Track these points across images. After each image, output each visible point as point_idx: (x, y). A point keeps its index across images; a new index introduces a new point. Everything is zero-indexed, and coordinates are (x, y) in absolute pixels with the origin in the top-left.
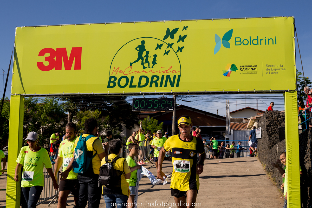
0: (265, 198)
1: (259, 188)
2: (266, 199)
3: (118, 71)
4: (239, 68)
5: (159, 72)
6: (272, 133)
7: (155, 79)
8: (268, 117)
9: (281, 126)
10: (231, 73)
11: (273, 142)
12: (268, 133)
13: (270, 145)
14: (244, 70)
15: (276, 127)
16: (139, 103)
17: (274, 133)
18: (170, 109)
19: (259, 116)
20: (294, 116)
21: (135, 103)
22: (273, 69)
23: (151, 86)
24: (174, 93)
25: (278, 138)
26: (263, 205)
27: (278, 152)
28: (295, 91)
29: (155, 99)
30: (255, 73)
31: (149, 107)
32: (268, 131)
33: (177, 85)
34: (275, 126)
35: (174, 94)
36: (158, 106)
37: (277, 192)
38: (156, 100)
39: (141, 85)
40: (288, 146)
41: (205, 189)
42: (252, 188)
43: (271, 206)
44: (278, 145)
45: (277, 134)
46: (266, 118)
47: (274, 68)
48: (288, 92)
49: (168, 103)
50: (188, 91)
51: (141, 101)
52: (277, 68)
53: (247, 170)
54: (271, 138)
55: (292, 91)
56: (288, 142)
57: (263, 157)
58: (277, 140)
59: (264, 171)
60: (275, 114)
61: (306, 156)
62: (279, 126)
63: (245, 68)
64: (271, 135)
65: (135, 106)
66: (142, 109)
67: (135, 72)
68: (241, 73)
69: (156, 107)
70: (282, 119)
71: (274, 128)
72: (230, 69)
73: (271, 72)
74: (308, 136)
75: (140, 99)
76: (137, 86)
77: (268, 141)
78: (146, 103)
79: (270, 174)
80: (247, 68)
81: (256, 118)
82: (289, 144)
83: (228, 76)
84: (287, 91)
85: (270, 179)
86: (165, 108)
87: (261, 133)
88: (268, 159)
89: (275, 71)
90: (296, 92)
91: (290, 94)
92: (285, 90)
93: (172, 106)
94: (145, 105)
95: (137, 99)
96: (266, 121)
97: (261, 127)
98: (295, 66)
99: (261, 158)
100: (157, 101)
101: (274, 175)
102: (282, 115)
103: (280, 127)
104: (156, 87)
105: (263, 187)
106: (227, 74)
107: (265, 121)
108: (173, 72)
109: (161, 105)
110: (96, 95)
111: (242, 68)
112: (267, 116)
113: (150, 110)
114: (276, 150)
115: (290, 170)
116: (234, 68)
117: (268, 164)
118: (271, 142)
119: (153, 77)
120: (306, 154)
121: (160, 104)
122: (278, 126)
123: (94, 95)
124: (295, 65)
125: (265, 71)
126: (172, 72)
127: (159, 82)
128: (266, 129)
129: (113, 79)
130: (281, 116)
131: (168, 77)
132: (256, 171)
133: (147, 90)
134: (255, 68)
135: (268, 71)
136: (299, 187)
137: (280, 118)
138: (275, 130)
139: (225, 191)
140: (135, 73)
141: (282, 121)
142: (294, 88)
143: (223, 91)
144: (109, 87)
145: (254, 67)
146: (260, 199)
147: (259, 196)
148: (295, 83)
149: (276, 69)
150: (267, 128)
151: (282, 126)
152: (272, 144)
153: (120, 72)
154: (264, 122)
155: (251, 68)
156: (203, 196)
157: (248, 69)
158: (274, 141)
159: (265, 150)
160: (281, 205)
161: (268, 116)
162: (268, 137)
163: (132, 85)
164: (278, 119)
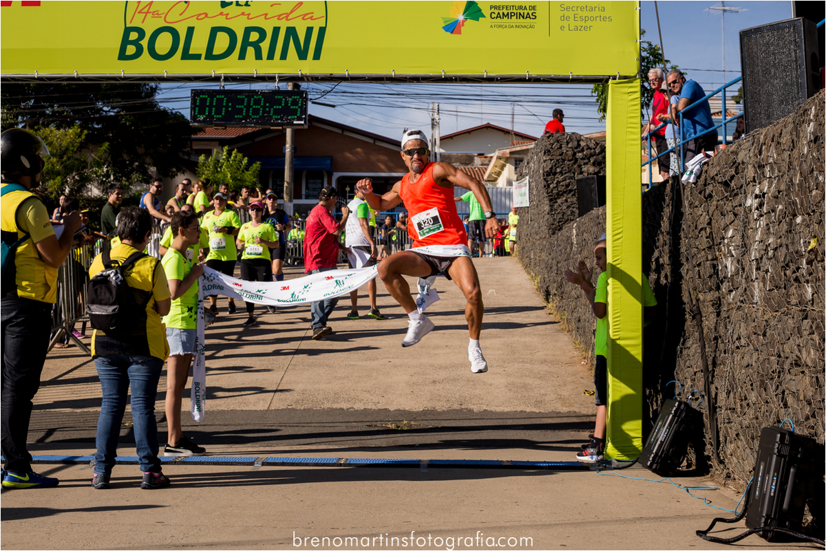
0: (542, 363)
1: (523, 339)
2: (545, 368)
3: (148, 12)
4: (486, 11)
5: (266, 18)
6: (558, 194)
7: (254, 37)
8: (549, 151)
9: (584, 174)
10: (465, 23)
11: (560, 216)
12: (547, 193)
13: (553, 224)
14: (500, 17)
15: (571, 178)
16: (208, 104)
17: (565, 192)
18: (295, 122)
19: (518, 149)
20: (631, 145)
21: (198, 104)
22: (579, 16)
23: (242, 56)
24: (307, 77)
25: (574, 207)
26: (536, 383)
27: (575, 243)
28: (636, 79)
29: (254, 92)
30: (531, 27)
31: (236, 117)
32: (549, 186)
33: (317, 56)
34: (567, 174)
35: (308, 80)
36: (263, 113)
37: (571, 347)
38: (257, 95)
39: (214, 54)
40: (613, 225)
41: (381, 340)
42: (505, 339)
43: (558, 384)
44: (575, 224)
45: (572, 195)
46: (545, 153)
47: (580, 13)
48: (617, 81)
49: (291, 105)
50: (347, 73)
51: (215, 99)
52: (589, 14)
53: (490, 291)
54: (555, 206)
55: (627, 79)
56: (613, 215)
57: (532, 257)
58: (573, 212)
59: (534, 295)
60: (568, 143)
61: (656, 254)
62: (578, 174)
63: (503, 13)
64: (556, 199)
65: (197, 111)
66: (219, 118)
67: (198, 17)
68: (491, 26)
69: (258, 117)
70: (586, 156)
71: (565, 180)
72: (462, 13)
73: (573, 24)
74: (664, 200)
75: (212, 93)
76: (203, 57)
77: (548, 214)
78: (230, 104)
79: (553, 300)
80: (510, 11)
81: (511, 153)
82: (615, 219)
83: (455, 33)
84: (614, 78)
85: (551, 315)
86: (281, 119)
87: (529, 192)
88: (546, 263)
89: (583, 23)
90: (639, 80)
91: (622, 87)
92: (610, 76)
93: (301, 114)
94: (227, 110)
95: (203, 92)
96: (545, 161)
97: (527, 177)
98: (638, 10)
99: (527, 260)
100: (260, 100)
101: (563, 302)
102: (587, 145)
103: (580, 176)
104: (256, 59)
105: (535, 335)
106: (453, 28)
107: (542, 161)
108: (304, 17)
109: (270, 110)
110: (86, 79)
111: (496, 12)
112: (546, 146)
113: (239, 124)
114: (569, 238)
115: (616, 290)
116: (472, 11)
117: (546, 276)
118: (555, 217)
119: (248, 31)
120: (657, 248)
121: (267, 107)
122: (574, 173)
123: (79, 79)
124: (638, 8)
125: (556, 23)
126: (303, 19)
127: (265, 46)
128: (544, 183)
129: (134, 36)
130: (583, 148)
131: (291, 32)
132: (514, 293)
133: (232, 66)
134: (530, 12)
135: (565, 23)
136: (639, 333)
137: (580, 154)
138: (567, 186)
139: (436, 347)
140: (197, 19)
141: (585, 161)
142: (632, 69)
143: (443, 74)
144: (122, 56)
145: (528, 9)
146: (528, 366)
147: (525, 360)
148: (635, 56)
149: (587, 19)
150: (545, 179)
151: (586, 174)
152: (559, 222)
153: (156, 14)
154: (537, 163)
155: (518, 11)
156: (377, 359)
157: (511, 16)
158: (563, 215)
159: (538, 237)
160: (582, 381)
161: (550, 146)
162: (548, 202)
163: (190, 53)
164: (574, 154)
